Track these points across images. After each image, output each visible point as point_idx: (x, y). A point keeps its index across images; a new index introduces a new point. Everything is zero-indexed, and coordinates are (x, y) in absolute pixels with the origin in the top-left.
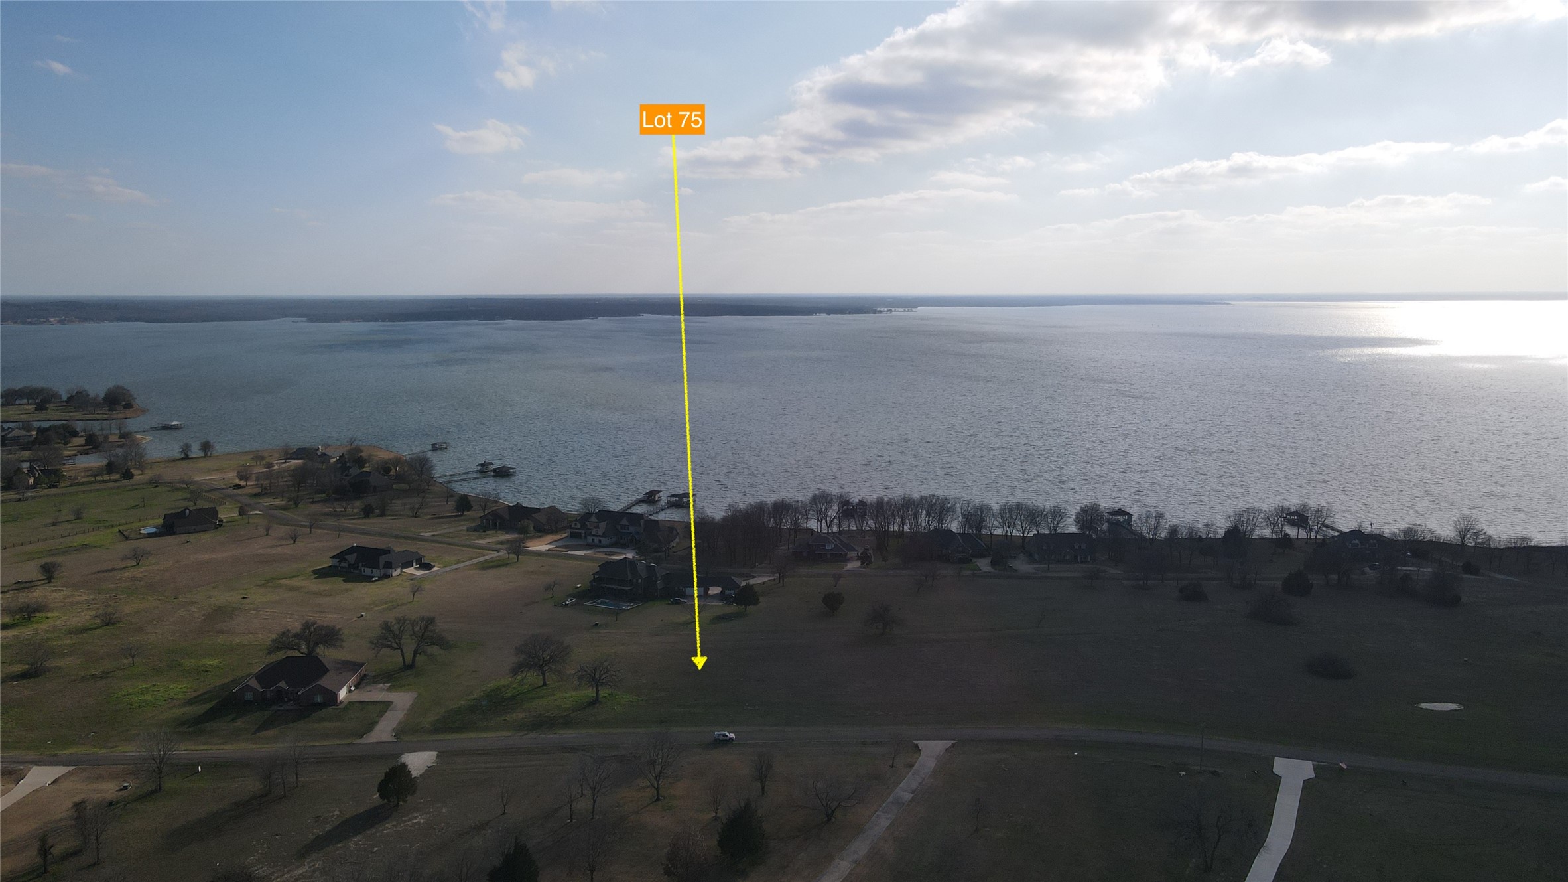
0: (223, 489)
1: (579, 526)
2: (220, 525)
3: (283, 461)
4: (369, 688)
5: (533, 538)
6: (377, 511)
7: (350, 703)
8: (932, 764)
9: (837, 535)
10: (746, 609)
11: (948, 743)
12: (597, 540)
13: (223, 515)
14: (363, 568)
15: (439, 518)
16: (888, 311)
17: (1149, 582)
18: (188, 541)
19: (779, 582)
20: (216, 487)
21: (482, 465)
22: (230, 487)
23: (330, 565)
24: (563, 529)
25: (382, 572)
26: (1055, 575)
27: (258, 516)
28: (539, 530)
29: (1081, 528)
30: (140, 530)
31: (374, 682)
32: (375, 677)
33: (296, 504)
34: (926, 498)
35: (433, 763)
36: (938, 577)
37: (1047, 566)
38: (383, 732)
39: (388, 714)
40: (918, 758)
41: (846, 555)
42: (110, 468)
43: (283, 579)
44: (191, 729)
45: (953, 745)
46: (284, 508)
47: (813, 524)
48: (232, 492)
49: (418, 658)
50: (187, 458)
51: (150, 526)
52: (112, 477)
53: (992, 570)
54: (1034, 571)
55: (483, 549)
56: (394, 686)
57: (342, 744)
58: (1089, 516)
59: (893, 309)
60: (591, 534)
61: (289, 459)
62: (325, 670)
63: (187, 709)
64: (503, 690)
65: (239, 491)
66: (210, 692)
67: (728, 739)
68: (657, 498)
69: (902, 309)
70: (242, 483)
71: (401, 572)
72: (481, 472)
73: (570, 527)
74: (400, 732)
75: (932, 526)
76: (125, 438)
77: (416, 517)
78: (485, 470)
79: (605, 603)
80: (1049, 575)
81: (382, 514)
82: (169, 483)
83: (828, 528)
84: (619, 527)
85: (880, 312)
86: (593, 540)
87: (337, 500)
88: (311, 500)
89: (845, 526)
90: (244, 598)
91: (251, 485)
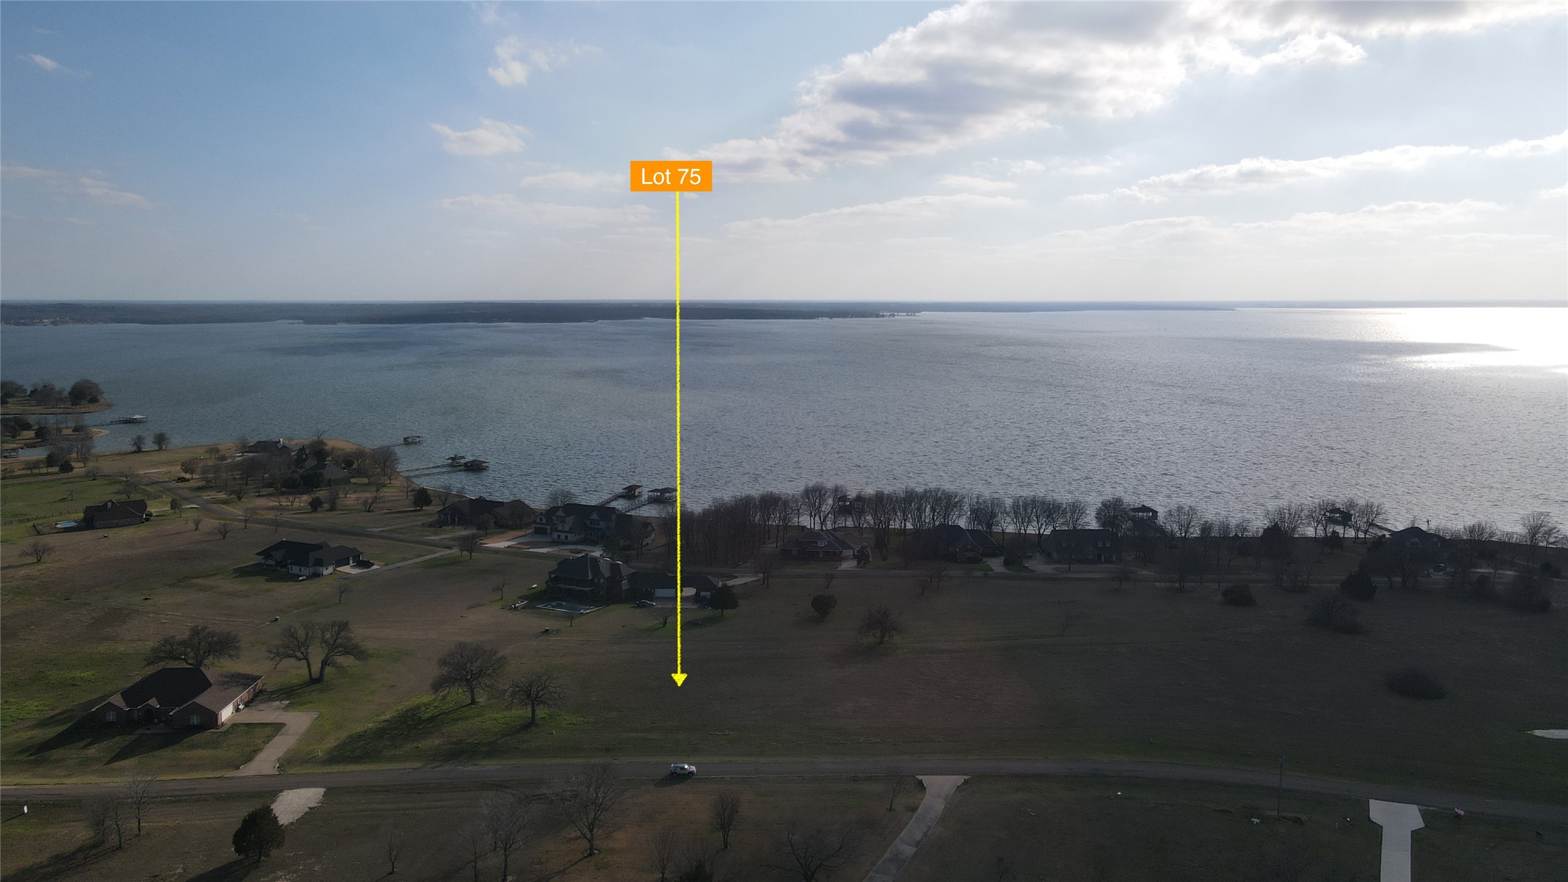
0: (166, 482)
1: (544, 521)
2: (147, 520)
3: (241, 454)
4: (262, 706)
5: (493, 534)
6: (326, 506)
7: (234, 725)
8: (940, 806)
9: (833, 532)
10: (722, 613)
11: (959, 779)
12: (563, 536)
13: (153, 508)
14: (290, 566)
15: (396, 513)
16: (891, 315)
17: (1186, 584)
18: (105, 537)
19: (764, 583)
20: (158, 480)
21: (453, 459)
22: (174, 480)
23: (256, 562)
24: (528, 525)
25: (312, 570)
26: (1079, 576)
27: (195, 510)
28: (502, 526)
29: (1103, 525)
30: (56, 524)
31: (271, 700)
32: (272, 692)
33: (240, 498)
34: (931, 491)
35: (317, 803)
36: (944, 578)
37: (1068, 566)
38: (265, 763)
39: (278, 740)
40: (922, 799)
41: (841, 552)
42: (50, 461)
43: (198, 577)
44: (32, 758)
45: (966, 782)
46: (225, 502)
47: (805, 521)
48: (174, 485)
49: (328, 669)
50: (139, 451)
51: (70, 521)
52: (50, 471)
53: (1006, 571)
54: (1053, 572)
55: (434, 546)
56: (292, 704)
57: (211, 778)
58: (1112, 512)
59: (896, 314)
60: (557, 530)
61: (246, 452)
62: (207, 685)
63: (35, 732)
64: (423, 709)
65: (181, 485)
66: (72, 710)
67: (686, 772)
68: (637, 494)
69: (905, 314)
70: (188, 476)
71: (334, 570)
72: (451, 465)
73: (535, 522)
74: (285, 763)
75: (937, 523)
76: (78, 431)
77: (369, 512)
78: (457, 464)
79: (560, 606)
80: (1070, 576)
81: (332, 509)
82: (109, 476)
83: (822, 524)
84: (588, 522)
85: (883, 316)
86: (559, 536)
87: (283, 494)
88: (257, 494)
89: (841, 523)
90: (146, 599)
91: (196, 479)
